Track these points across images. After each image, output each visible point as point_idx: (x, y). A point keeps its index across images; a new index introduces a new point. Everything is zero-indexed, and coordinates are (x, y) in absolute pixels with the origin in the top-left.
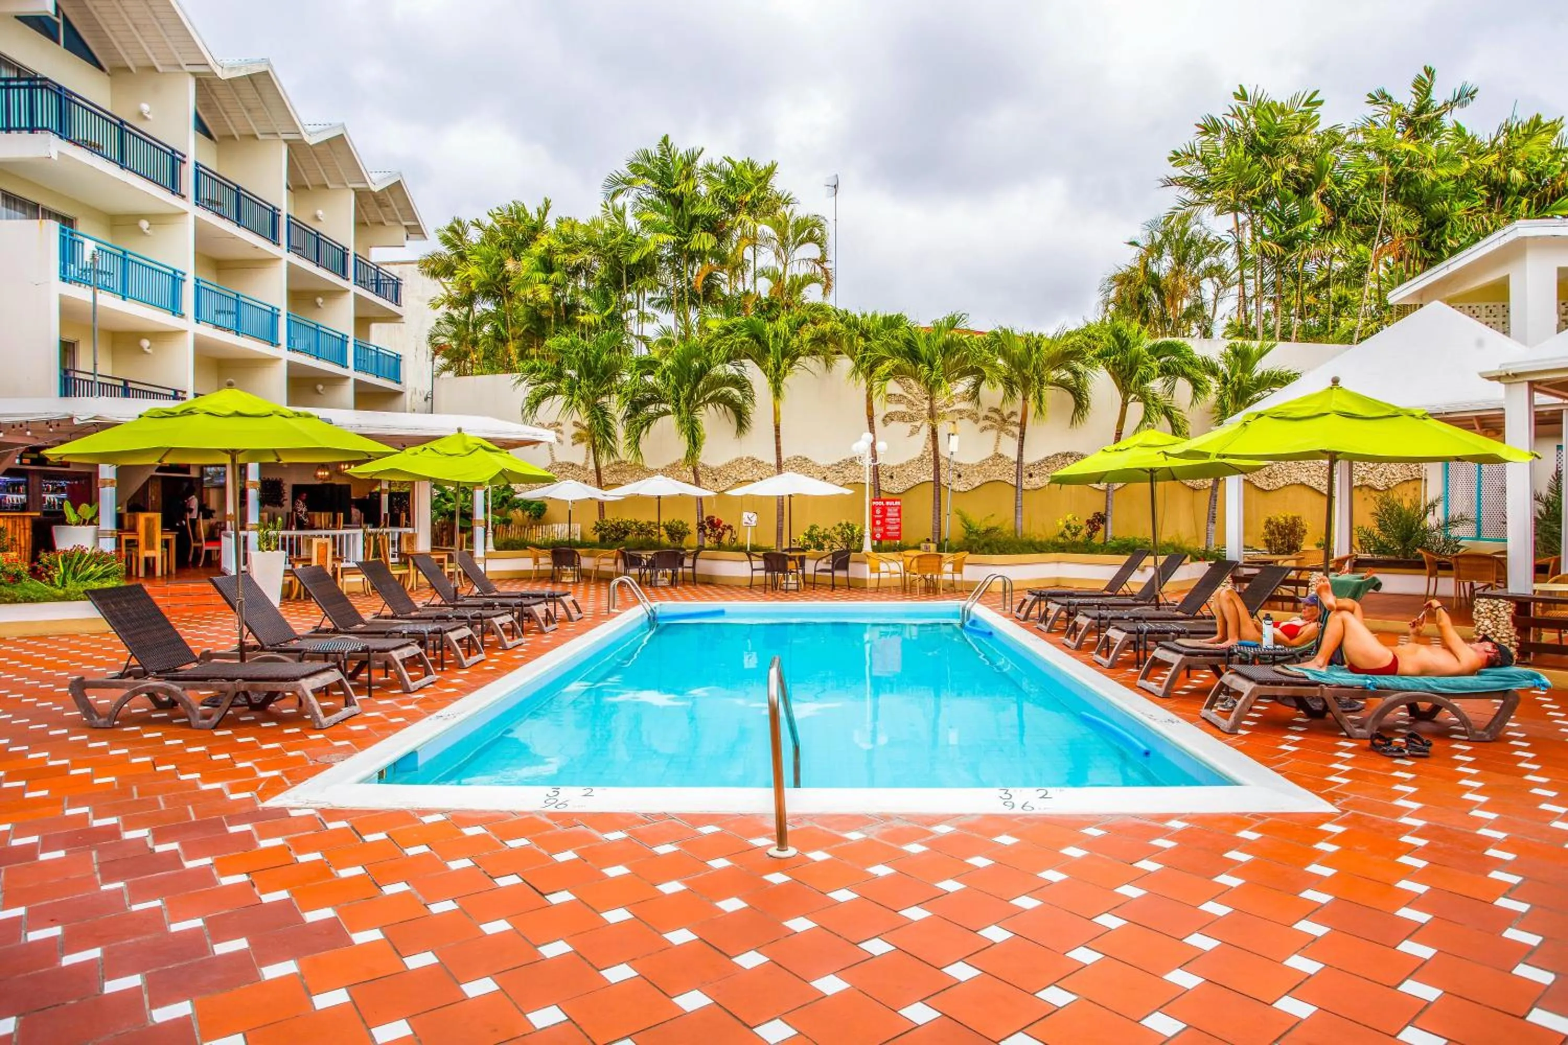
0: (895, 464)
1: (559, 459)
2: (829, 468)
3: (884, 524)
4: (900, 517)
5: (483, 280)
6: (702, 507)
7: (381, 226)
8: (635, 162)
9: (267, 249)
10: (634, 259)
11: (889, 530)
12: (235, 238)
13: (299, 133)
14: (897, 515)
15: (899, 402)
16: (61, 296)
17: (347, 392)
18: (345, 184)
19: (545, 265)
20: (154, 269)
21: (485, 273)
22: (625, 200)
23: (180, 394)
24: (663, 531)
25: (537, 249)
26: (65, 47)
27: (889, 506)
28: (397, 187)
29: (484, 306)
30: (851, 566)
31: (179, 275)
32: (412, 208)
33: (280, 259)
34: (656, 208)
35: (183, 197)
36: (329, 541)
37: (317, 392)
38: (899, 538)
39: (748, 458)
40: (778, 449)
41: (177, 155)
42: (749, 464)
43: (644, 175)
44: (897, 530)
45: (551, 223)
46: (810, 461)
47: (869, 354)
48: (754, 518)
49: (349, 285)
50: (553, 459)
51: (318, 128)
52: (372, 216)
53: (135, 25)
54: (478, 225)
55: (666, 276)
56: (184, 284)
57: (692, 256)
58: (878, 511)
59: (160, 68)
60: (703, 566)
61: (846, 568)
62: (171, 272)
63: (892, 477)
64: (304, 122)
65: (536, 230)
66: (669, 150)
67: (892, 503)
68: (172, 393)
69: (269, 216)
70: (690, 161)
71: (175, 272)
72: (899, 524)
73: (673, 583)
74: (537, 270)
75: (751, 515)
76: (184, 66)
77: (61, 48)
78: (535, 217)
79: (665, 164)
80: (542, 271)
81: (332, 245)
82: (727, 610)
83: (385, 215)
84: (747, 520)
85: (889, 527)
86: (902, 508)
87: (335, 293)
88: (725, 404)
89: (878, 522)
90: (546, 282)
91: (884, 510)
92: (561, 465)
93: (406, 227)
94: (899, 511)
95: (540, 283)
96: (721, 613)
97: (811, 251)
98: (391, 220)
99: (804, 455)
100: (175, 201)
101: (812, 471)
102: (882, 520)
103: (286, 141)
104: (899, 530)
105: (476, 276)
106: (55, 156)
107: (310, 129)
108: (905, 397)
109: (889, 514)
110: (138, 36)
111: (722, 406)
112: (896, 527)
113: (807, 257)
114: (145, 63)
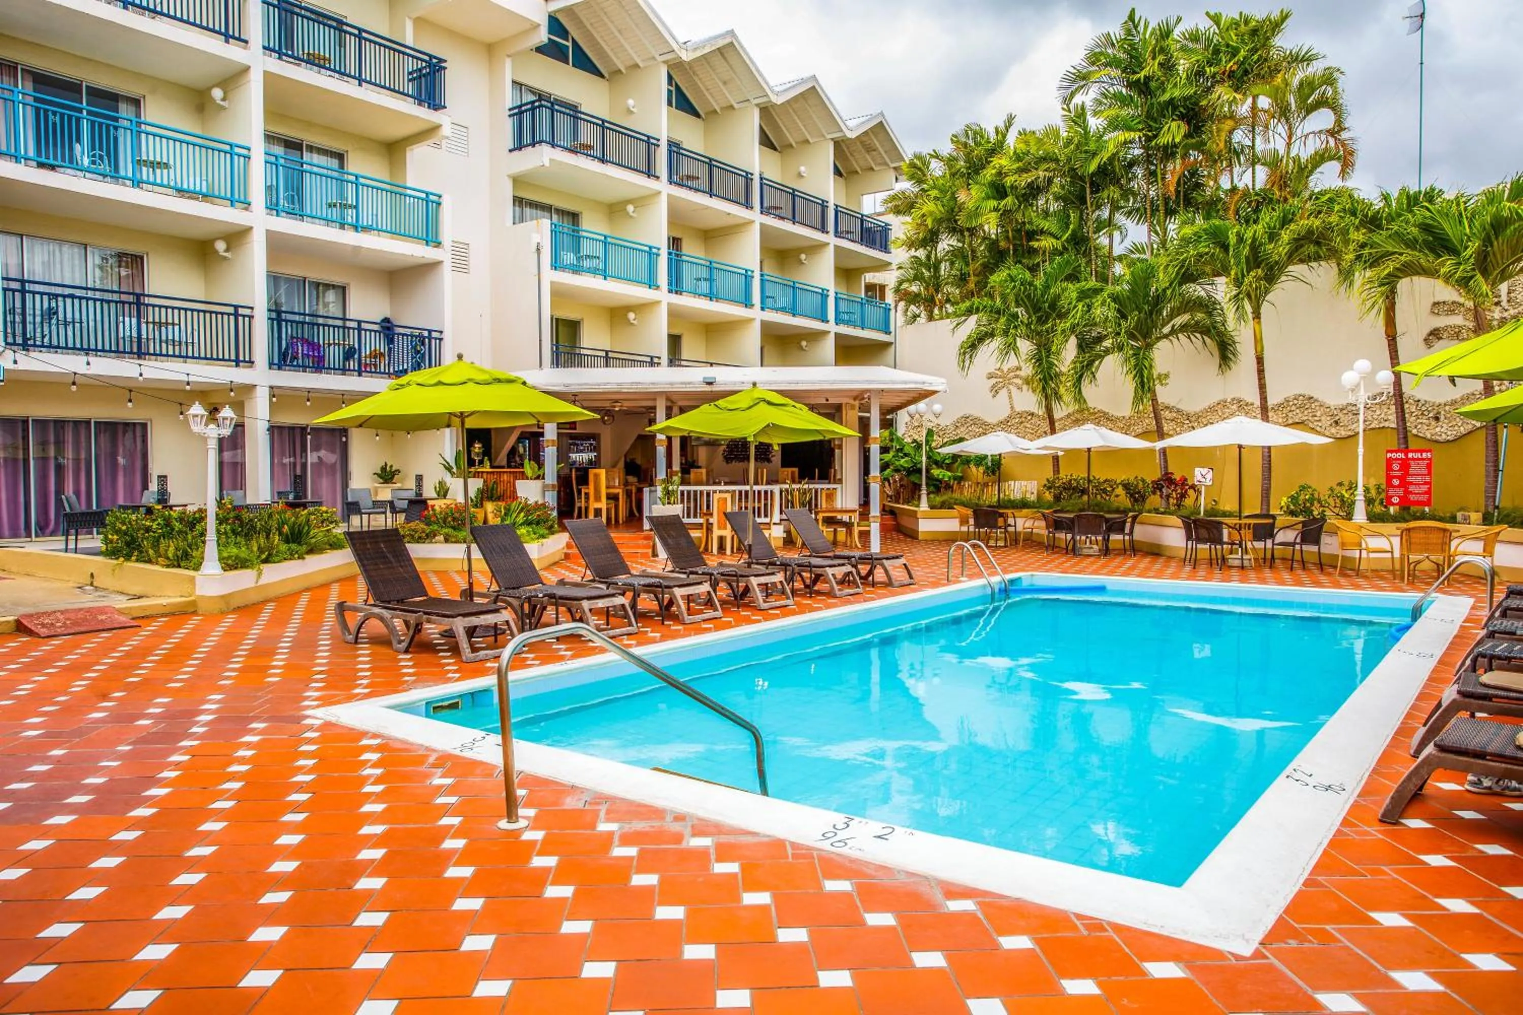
0: (1442, 401)
1: (1019, 408)
2: (1342, 410)
3: (1404, 484)
4: (1429, 474)
5: (939, 216)
6: (1166, 461)
7: (871, 173)
8: (1098, 50)
9: (742, 215)
10: (1093, 167)
11: (1411, 493)
12: (707, 208)
13: (767, 95)
14: (1425, 472)
15: (1451, 312)
16: (552, 283)
17: (828, 347)
18: (823, 136)
19: (998, 191)
20: (632, 248)
21: (941, 208)
22: (1087, 98)
23: (656, 360)
24: (1120, 491)
25: (989, 174)
26: (574, 65)
27: (1413, 459)
28: (880, 129)
29: (946, 243)
30: (1325, 539)
31: (654, 250)
32: (896, 148)
33: (753, 222)
34: (1124, 101)
35: (658, 178)
36: (728, 496)
37: (801, 348)
38: (1428, 503)
39: (1233, 399)
40: (1262, 387)
41: (652, 141)
42: (1235, 407)
43: (1106, 65)
44: (1425, 493)
45: (1011, 139)
46: (1316, 400)
47: (1366, 251)
48: (1209, 476)
49: (830, 239)
50: (1012, 408)
51: (784, 87)
52: (862, 163)
53: (620, 31)
54: (936, 156)
55: (1139, 178)
56: (660, 258)
57: (1169, 152)
58: (1396, 467)
59: (641, 65)
60: (1141, 533)
61: (1317, 542)
62: (647, 249)
63: (1437, 419)
64: (772, 84)
65: (995, 150)
66: (1136, 27)
67: (1418, 455)
68: (648, 359)
69: (742, 181)
70: (1165, 33)
71: (650, 248)
72: (1429, 483)
73: (1106, 551)
74: (988, 198)
75: (1204, 471)
76: (657, 57)
77: (570, 67)
78: (993, 137)
79: (1133, 46)
80: (994, 198)
81: (809, 200)
82: (1109, 587)
83: (874, 160)
84: (1200, 478)
85: (1412, 488)
86: (1434, 461)
87: (816, 248)
88: (1201, 333)
89: (1396, 482)
90: (996, 210)
91: (1405, 465)
92: (1020, 415)
93: (895, 168)
94: (1429, 466)
95: (991, 211)
96: (1101, 589)
97: (1323, 119)
98: (880, 164)
99: (1308, 392)
100: (651, 184)
101: (1318, 414)
102: (1402, 479)
103: (757, 105)
104: (1429, 492)
105: (931, 213)
106: (547, 164)
107: (777, 89)
108: (1463, 305)
109: (1411, 471)
110: (622, 41)
111: (1198, 335)
112: (1425, 488)
113: (1317, 130)
114: (631, 63)
